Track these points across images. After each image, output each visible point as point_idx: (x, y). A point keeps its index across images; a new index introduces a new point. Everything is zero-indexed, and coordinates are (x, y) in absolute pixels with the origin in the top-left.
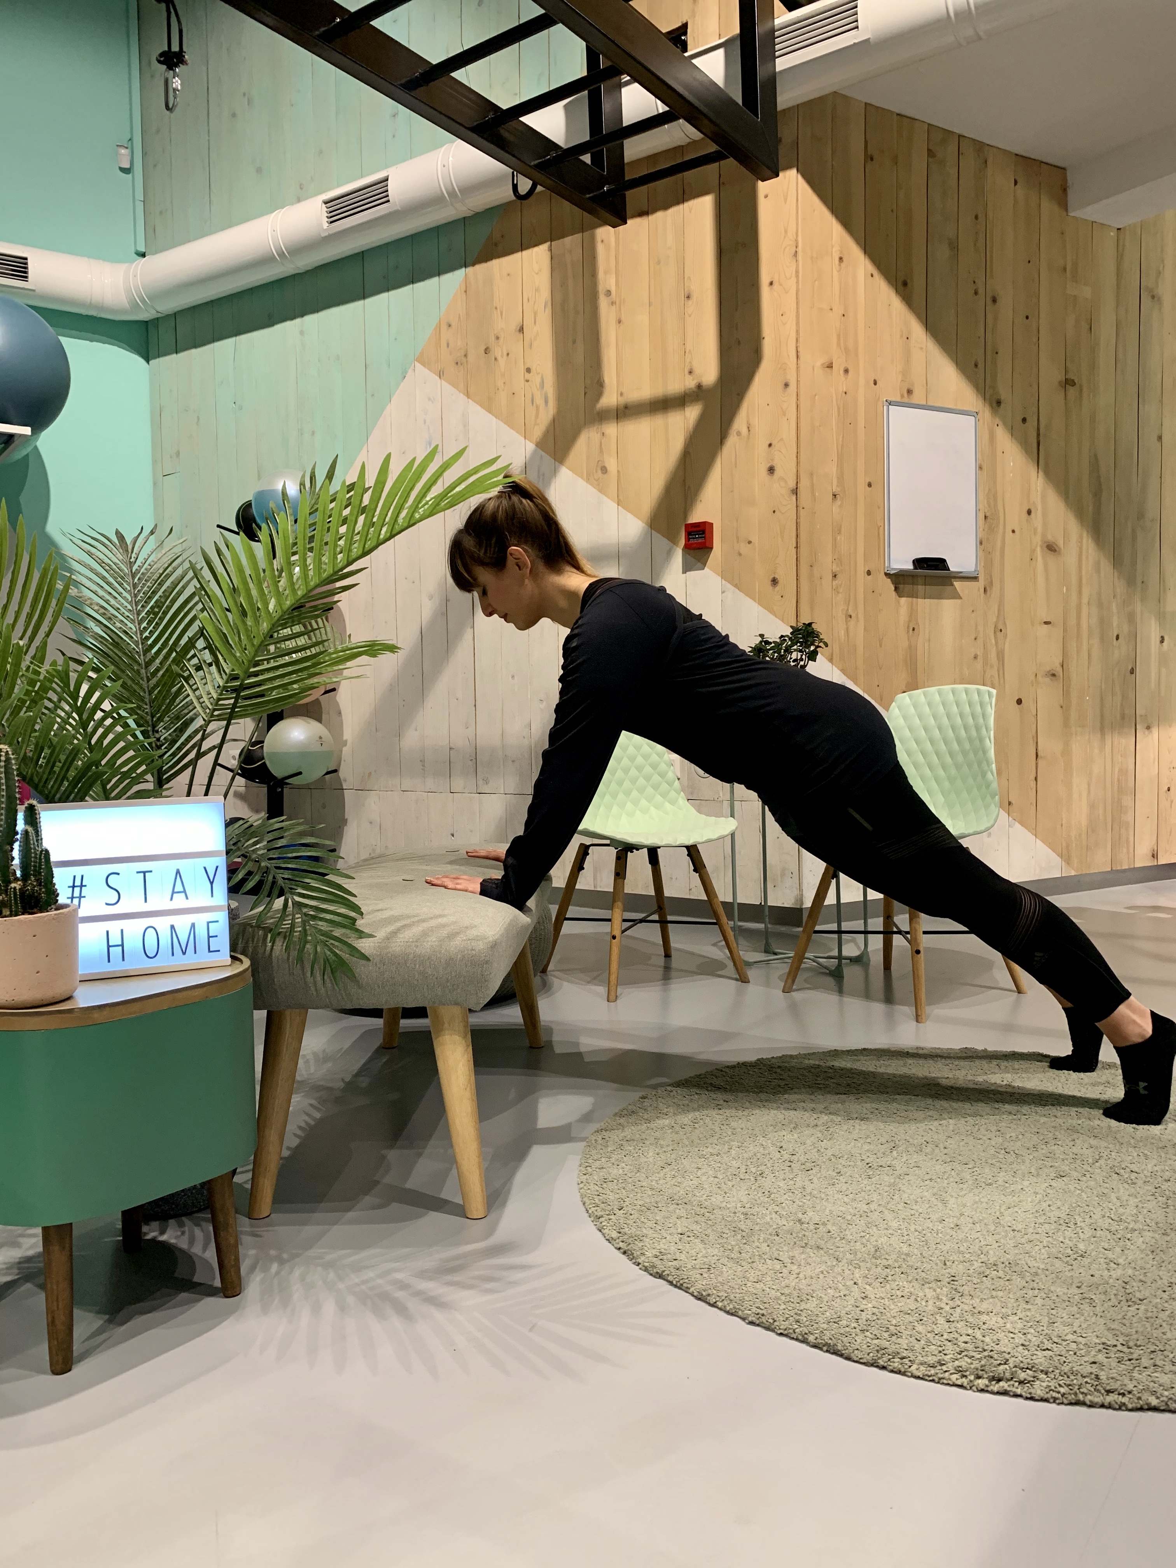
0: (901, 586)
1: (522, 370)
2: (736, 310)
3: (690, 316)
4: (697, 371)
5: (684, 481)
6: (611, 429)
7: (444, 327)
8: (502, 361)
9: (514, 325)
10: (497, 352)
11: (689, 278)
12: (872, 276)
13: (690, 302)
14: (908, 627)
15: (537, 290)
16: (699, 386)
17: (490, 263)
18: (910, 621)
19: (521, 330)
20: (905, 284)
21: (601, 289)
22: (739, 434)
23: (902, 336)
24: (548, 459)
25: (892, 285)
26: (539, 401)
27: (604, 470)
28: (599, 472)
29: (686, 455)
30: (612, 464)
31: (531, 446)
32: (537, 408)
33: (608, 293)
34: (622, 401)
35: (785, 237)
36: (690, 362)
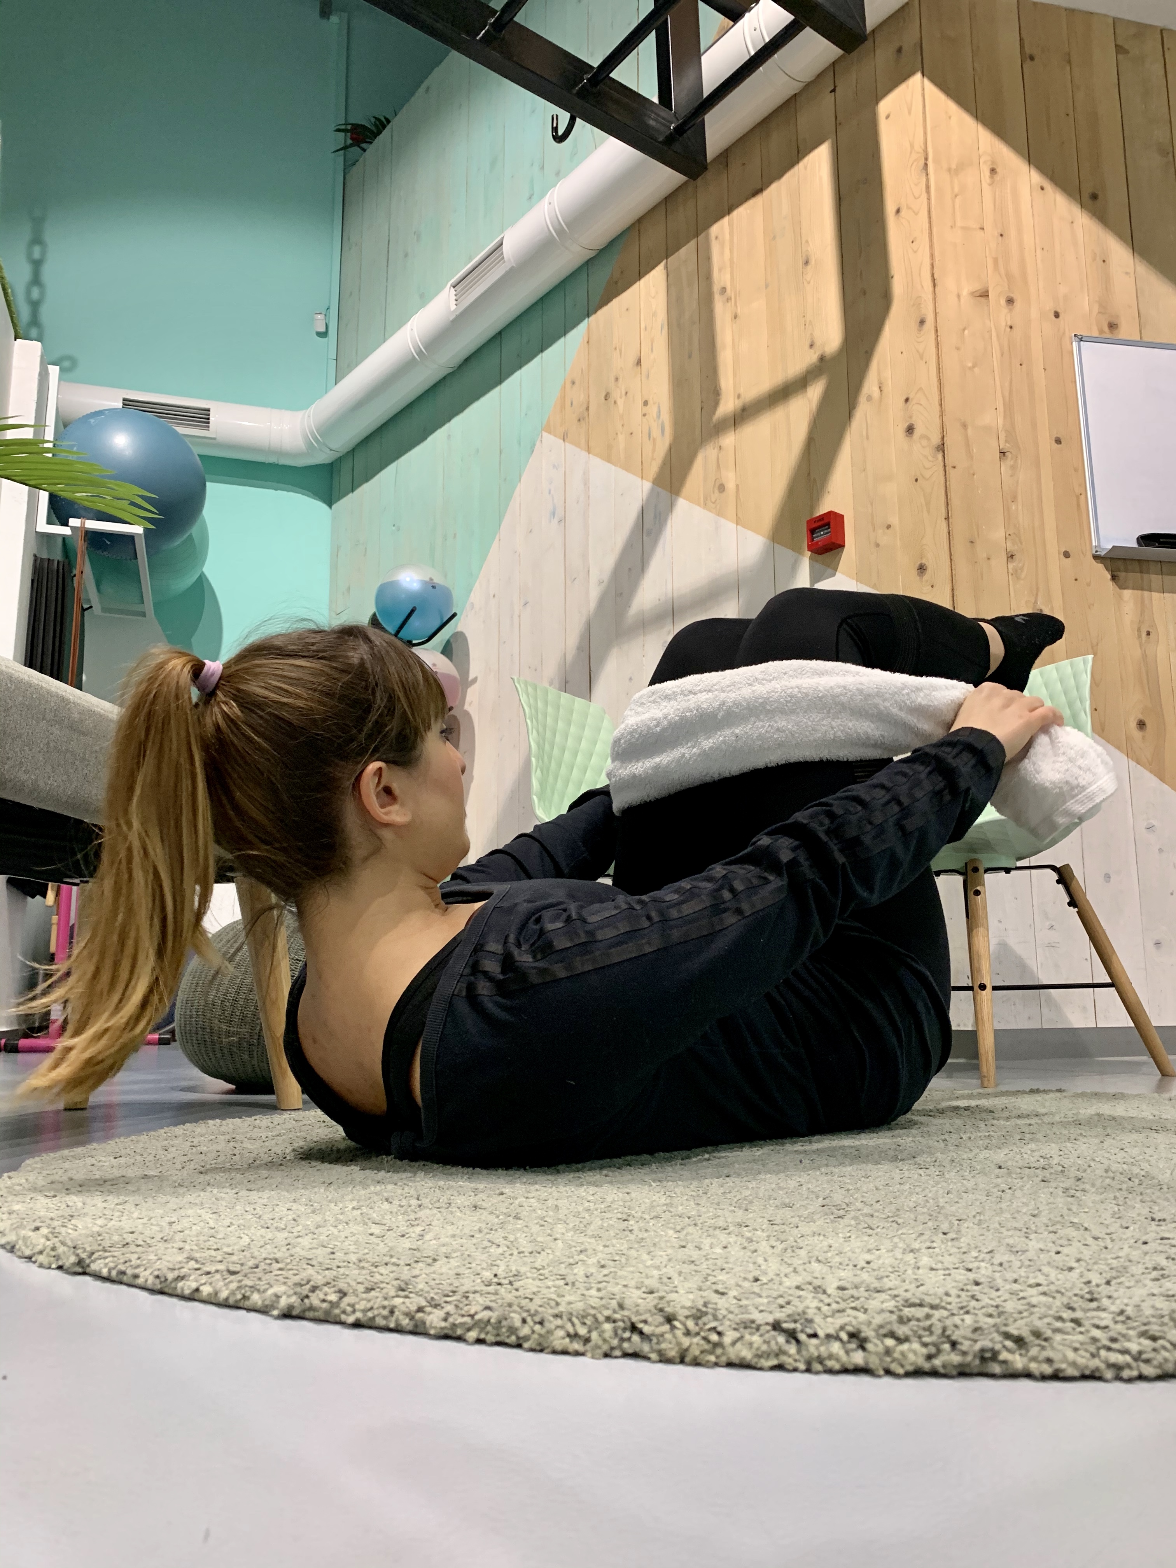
0: (1122, 575)
1: (640, 403)
2: (860, 256)
3: (809, 283)
4: (818, 343)
5: (809, 474)
6: (729, 440)
7: (568, 385)
8: (620, 402)
9: (632, 360)
10: (616, 395)
11: (807, 242)
12: (1042, 189)
13: (809, 267)
14: (1139, 630)
15: (654, 314)
16: (822, 359)
17: (610, 305)
18: (1141, 622)
19: (639, 362)
20: (1094, 197)
21: (716, 288)
22: (869, 398)
23: (1094, 259)
24: (664, 494)
25: (1075, 199)
26: (656, 433)
27: (722, 488)
28: (716, 491)
29: (810, 441)
30: (730, 481)
31: (647, 485)
32: (654, 440)
33: (723, 290)
34: (739, 404)
35: (911, 153)
36: (811, 334)
